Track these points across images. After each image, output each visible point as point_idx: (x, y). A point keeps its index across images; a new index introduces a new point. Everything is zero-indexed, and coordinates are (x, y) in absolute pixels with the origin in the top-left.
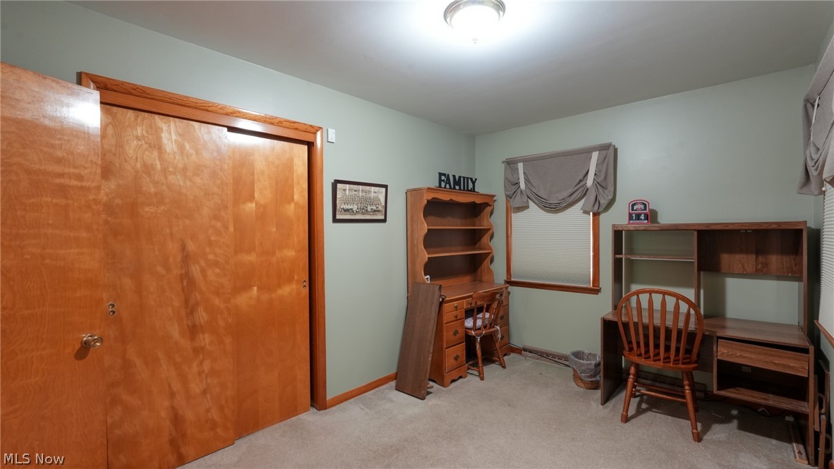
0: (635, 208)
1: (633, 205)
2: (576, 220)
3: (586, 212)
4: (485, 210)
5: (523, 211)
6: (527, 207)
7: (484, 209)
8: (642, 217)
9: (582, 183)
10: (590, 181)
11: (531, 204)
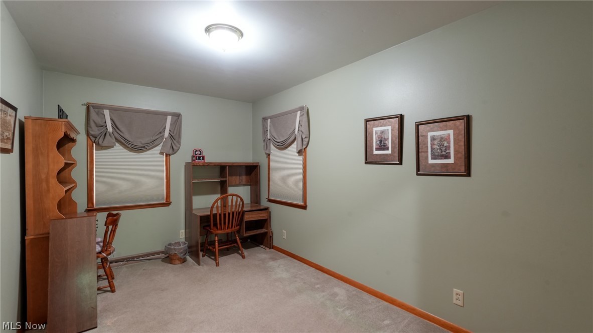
0: (196, 153)
1: (196, 151)
2: (154, 158)
3: (162, 153)
4: (67, 146)
5: (108, 149)
6: (112, 147)
7: (65, 145)
8: (201, 158)
9: (161, 135)
10: (166, 134)
11: (117, 144)
